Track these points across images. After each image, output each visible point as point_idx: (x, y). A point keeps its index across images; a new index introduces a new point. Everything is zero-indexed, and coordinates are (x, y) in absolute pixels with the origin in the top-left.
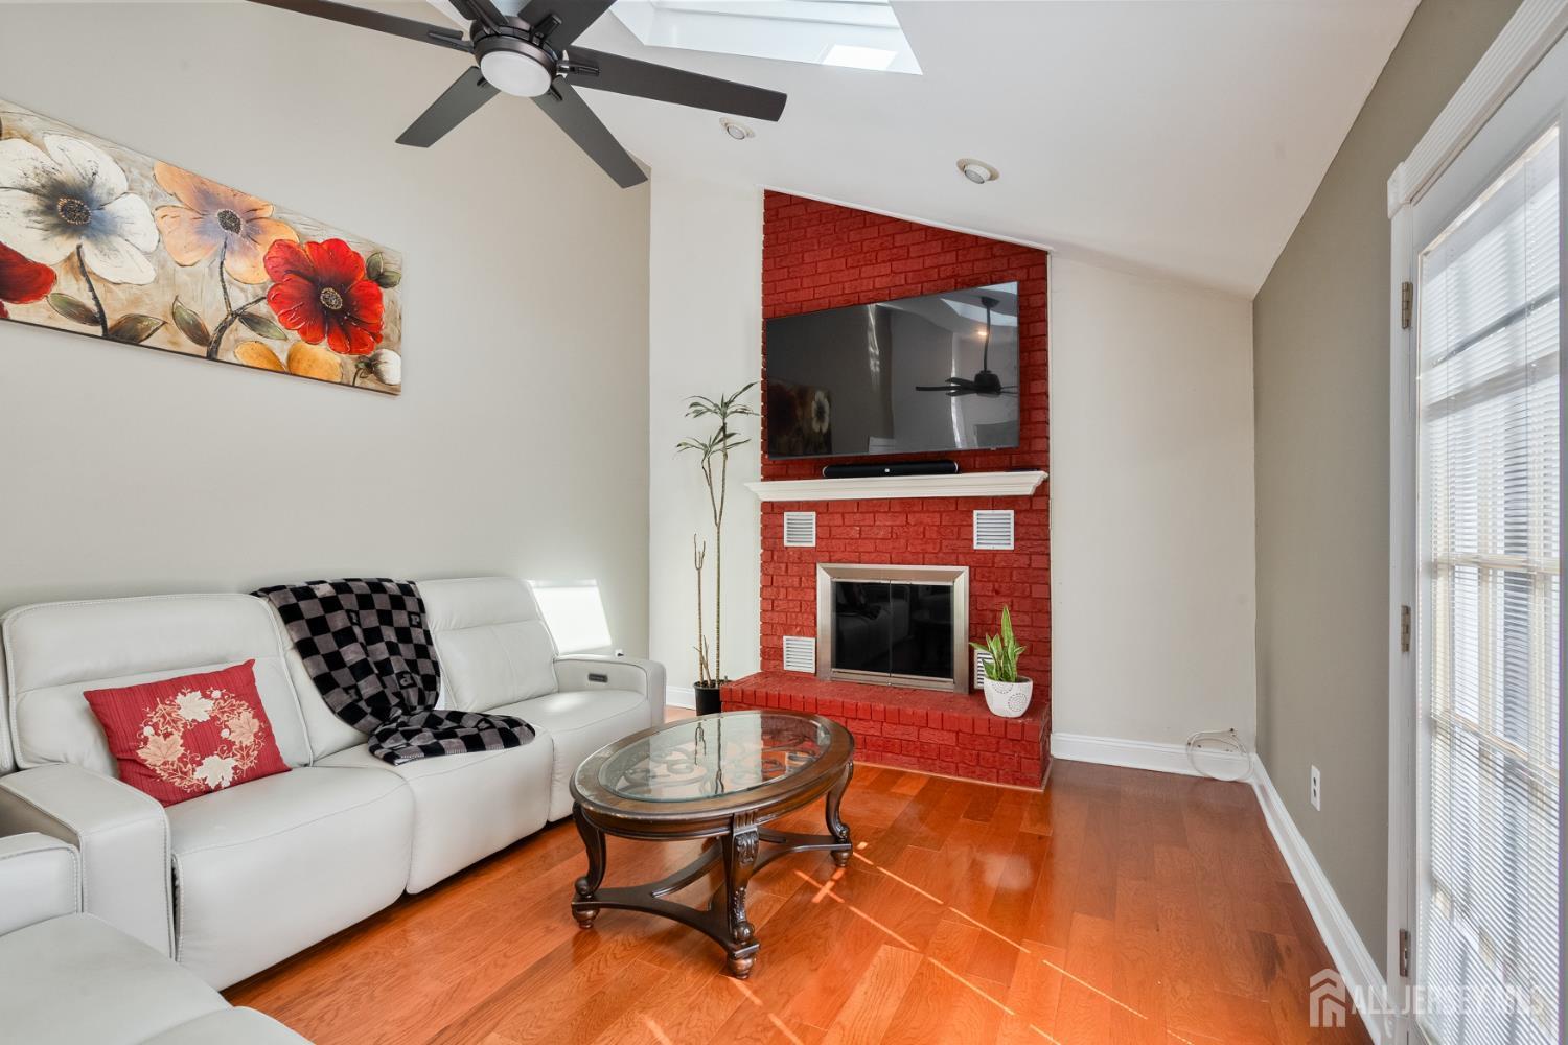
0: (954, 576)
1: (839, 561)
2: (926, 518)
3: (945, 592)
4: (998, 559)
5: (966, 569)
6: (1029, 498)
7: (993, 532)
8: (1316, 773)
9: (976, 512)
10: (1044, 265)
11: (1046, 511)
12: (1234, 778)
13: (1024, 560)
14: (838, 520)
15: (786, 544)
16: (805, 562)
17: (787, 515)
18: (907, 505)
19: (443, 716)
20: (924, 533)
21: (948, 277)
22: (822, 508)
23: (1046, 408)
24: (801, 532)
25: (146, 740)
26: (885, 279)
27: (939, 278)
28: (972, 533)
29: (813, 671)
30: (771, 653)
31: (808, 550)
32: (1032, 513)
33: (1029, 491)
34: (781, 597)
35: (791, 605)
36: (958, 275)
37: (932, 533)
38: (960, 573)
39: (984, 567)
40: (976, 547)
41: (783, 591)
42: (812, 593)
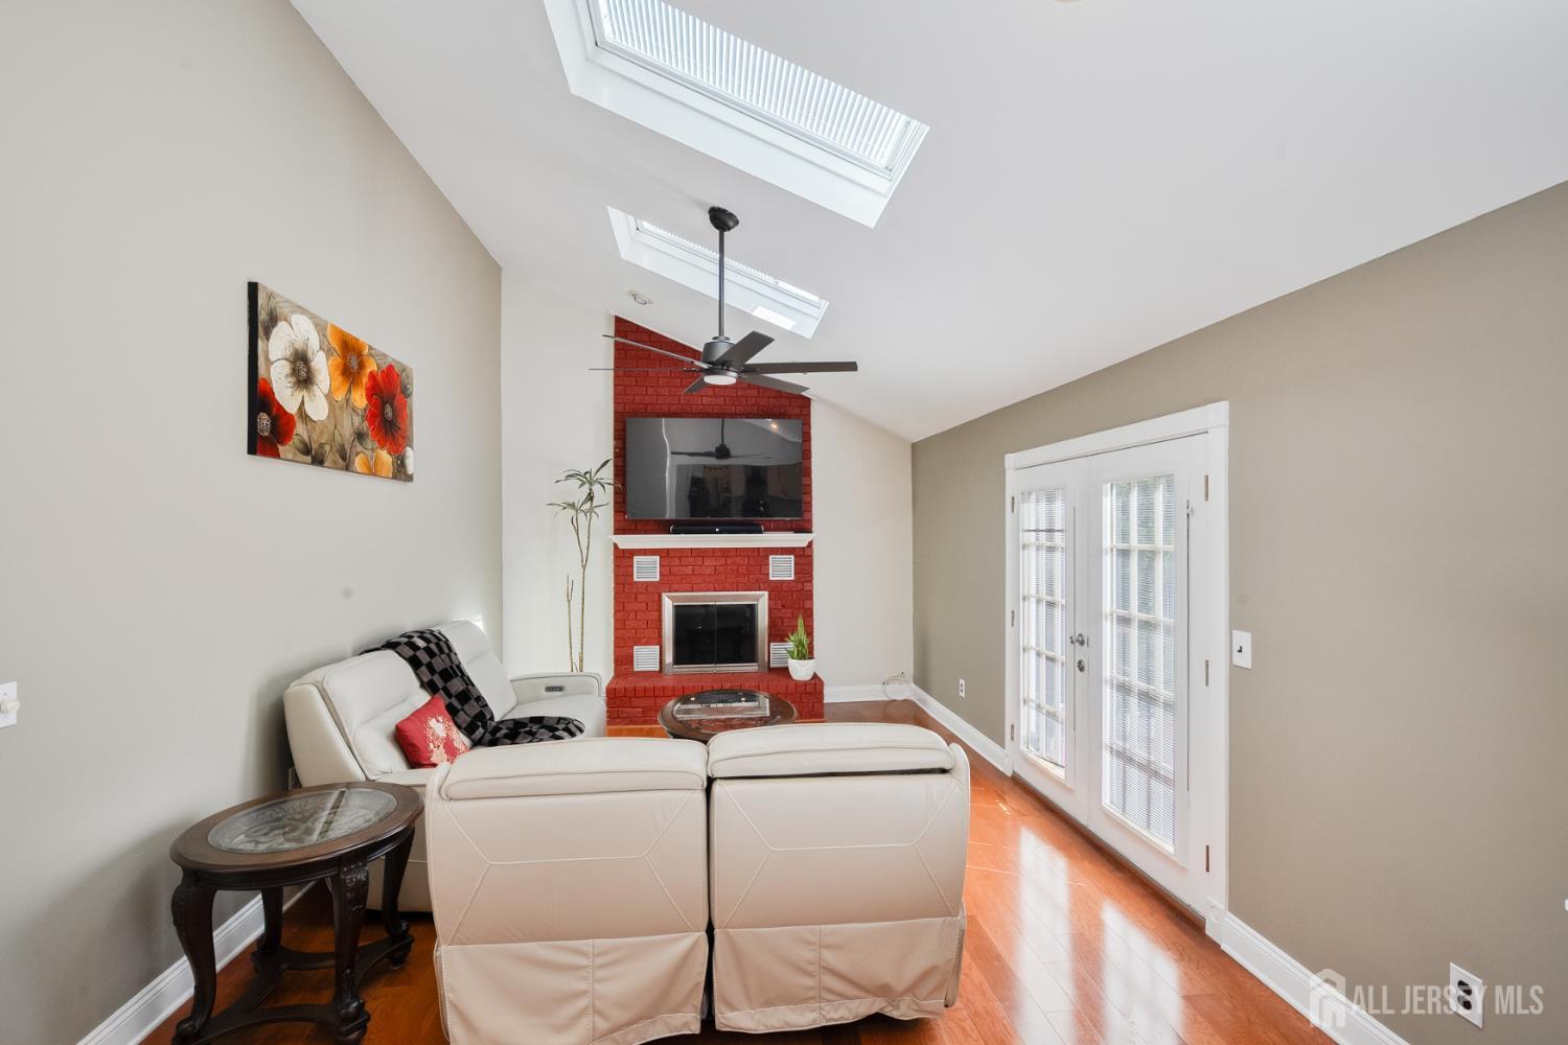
0: (758, 598)
1: (677, 591)
2: (738, 560)
3: (752, 608)
4: (784, 585)
5: (766, 593)
6: (803, 549)
7: (782, 570)
8: (962, 682)
9: (771, 557)
10: (809, 407)
11: (811, 556)
12: (904, 698)
13: (800, 586)
14: (677, 562)
15: (635, 579)
16: (652, 592)
17: (636, 559)
18: (725, 552)
19: (527, 721)
20: (738, 571)
21: (753, 405)
22: (665, 554)
23: (810, 493)
24: (647, 570)
25: (432, 751)
26: (710, 399)
27: (747, 405)
28: (768, 569)
29: (658, 669)
30: (623, 660)
31: (653, 583)
32: (804, 557)
33: (805, 545)
34: (631, 618)
35: (640, 623)
36: (759, 405)
37: (742, 570)
38: (763, 595)
39: (777, 590)
40: (771, 578)
41: (632, 615)
42: (656, 614)
